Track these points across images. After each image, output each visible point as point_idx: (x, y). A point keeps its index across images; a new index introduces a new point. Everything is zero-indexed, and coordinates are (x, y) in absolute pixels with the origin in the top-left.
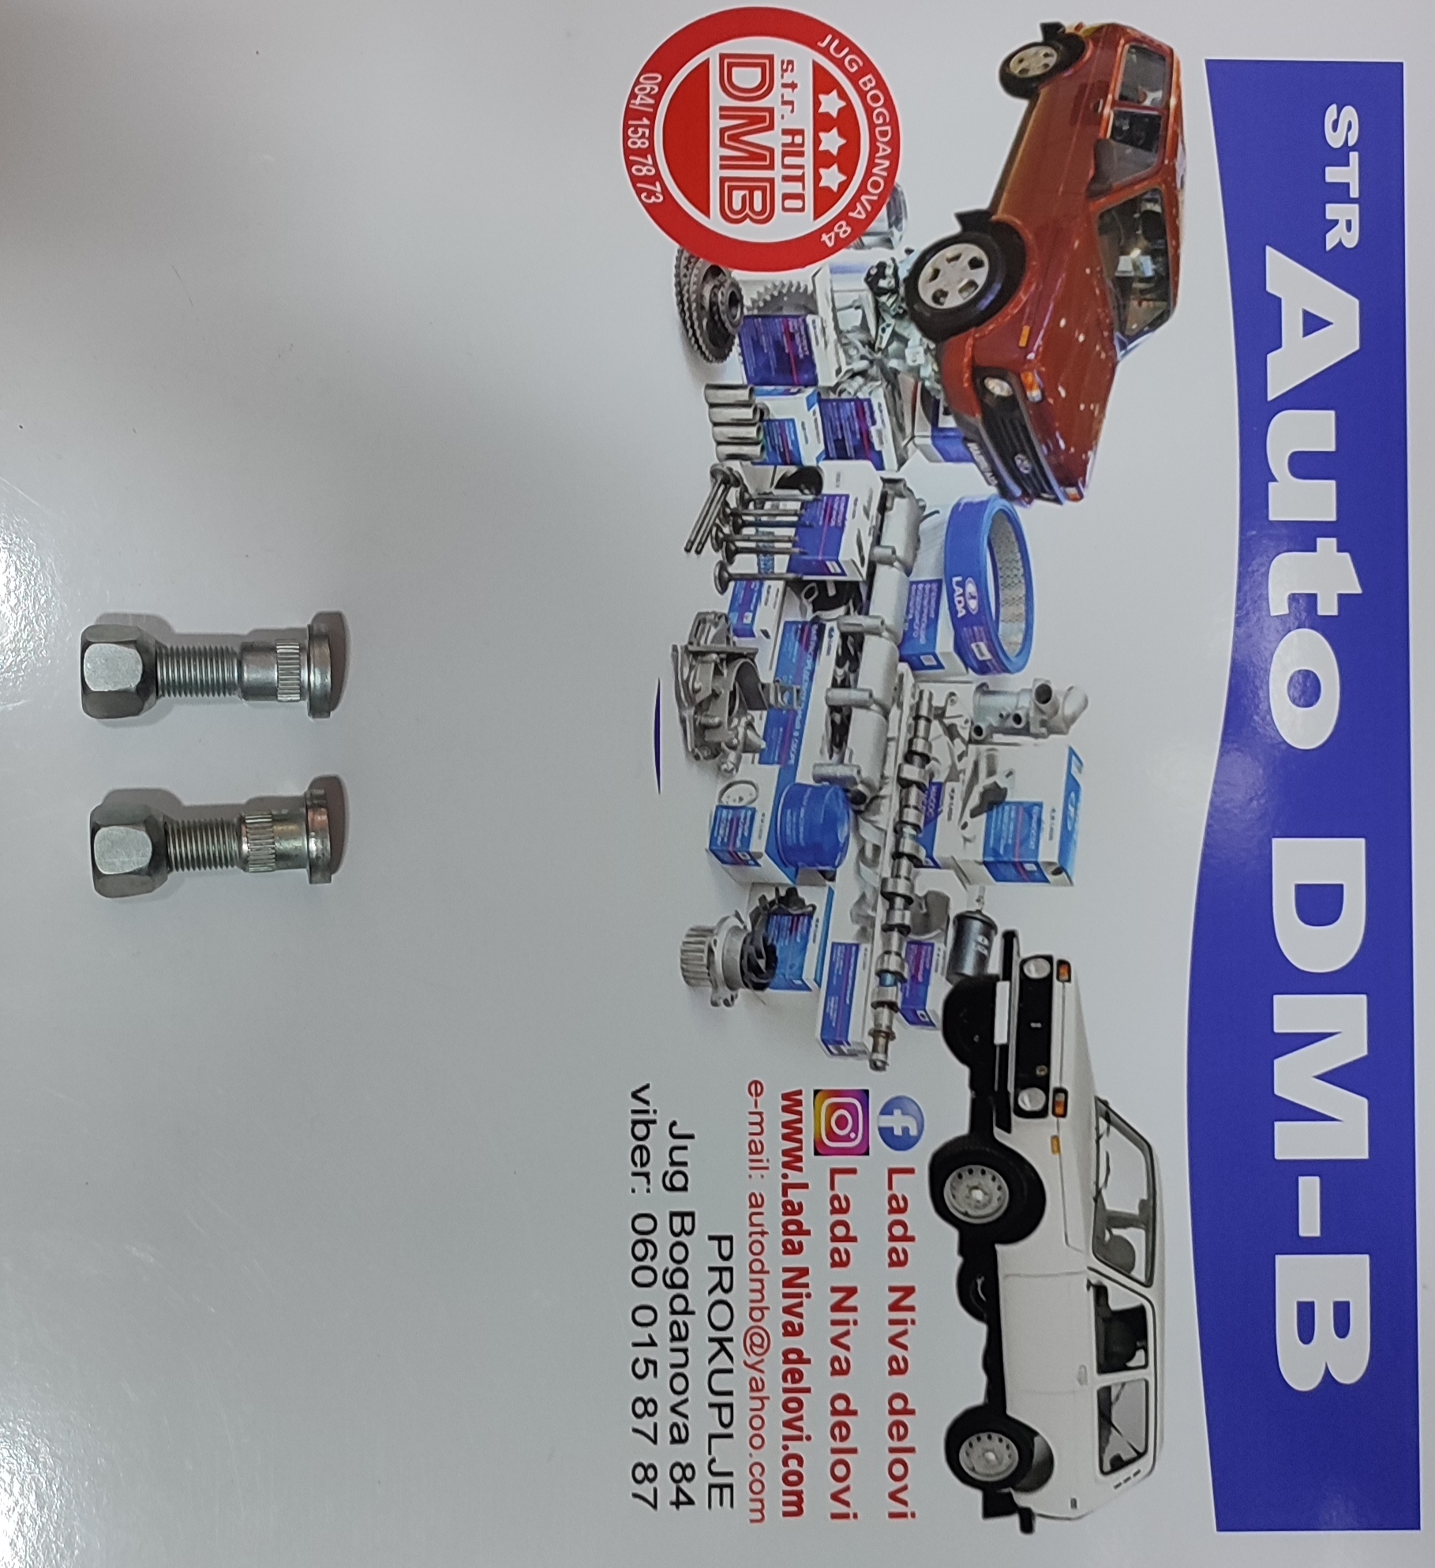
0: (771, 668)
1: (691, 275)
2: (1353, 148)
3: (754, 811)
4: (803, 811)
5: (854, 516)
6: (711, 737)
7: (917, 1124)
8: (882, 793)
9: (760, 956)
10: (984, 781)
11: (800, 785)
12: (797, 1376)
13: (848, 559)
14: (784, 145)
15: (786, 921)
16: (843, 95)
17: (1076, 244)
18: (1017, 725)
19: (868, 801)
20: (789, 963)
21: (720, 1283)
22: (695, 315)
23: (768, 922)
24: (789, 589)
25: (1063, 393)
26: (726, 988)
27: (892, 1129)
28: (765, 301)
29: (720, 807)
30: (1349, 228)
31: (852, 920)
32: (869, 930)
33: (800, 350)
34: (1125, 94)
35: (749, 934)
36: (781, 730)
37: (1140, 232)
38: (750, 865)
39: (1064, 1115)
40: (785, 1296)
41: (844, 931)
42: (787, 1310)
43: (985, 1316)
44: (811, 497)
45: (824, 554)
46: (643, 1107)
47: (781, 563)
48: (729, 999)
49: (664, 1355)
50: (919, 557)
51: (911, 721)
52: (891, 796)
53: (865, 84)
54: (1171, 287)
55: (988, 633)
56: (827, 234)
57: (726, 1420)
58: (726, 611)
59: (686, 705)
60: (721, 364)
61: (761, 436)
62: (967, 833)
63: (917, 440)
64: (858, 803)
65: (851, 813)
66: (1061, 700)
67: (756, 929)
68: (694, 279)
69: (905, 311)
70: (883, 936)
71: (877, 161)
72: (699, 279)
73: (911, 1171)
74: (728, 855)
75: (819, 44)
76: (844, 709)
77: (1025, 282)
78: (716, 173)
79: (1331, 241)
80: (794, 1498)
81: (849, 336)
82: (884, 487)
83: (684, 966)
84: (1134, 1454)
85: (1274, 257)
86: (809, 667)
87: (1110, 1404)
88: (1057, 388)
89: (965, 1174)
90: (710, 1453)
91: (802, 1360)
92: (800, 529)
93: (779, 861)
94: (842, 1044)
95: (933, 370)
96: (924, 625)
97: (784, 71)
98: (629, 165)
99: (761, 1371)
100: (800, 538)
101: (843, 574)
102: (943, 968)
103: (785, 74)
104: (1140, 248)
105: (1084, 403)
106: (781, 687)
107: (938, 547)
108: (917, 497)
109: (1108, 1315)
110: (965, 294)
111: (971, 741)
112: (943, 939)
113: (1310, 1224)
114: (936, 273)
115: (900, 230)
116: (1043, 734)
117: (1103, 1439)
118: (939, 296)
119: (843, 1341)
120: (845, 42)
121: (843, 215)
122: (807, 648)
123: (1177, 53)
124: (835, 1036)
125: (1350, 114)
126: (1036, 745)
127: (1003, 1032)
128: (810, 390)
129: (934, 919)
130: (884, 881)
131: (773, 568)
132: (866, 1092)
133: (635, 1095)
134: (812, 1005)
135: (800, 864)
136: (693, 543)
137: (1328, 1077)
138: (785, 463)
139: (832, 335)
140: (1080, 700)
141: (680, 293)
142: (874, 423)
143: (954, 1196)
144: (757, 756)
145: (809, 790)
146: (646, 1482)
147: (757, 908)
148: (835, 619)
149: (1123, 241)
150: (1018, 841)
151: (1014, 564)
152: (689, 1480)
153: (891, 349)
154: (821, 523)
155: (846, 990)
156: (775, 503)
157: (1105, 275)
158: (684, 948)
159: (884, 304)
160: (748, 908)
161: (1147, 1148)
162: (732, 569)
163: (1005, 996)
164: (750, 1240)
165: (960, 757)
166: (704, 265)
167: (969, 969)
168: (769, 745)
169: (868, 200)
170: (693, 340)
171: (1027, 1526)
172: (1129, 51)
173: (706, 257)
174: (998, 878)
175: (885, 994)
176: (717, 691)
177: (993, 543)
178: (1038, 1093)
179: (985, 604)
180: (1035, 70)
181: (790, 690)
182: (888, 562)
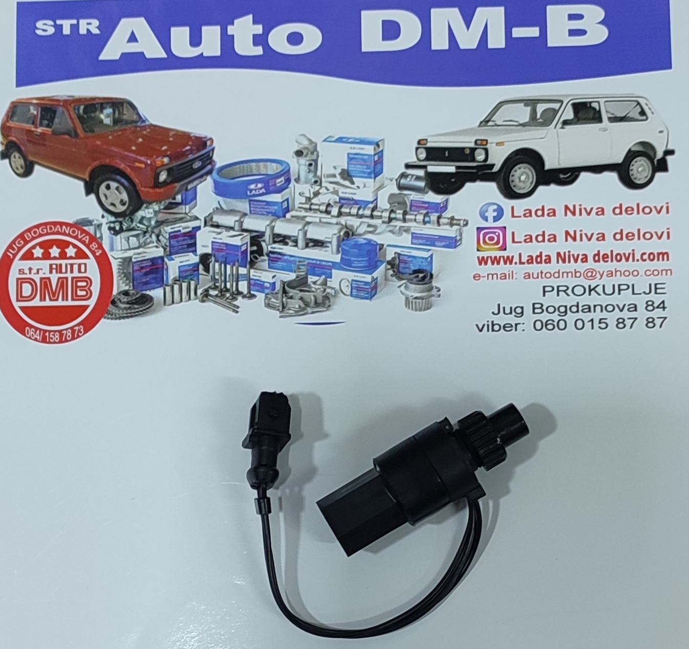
0: (289, 274)
1: (116, 313)
2: (55, 22)
3: (353, 280)
4: (352, 259)
5: (221, 239)
6: (320, 300)
7: (491, 205)
8: (344, 224)
9: (418, 276)
10: (338, 179)
11: (341, 260)
12: (605, 257)
13: (240, 241)
14: (57, 272)
15: (402, 265)
16: (34, 247)
17: (98, 143)
18: (313, 165)
19: (348, 230)
20: (420, 264)
21: (565, 291)
22: (133, 311)
23: (403, 273)
24: (254, 267)
25: (165, 148)
26: (433, 291)
27: (494, 217)
28: (127, 280)
29: (351, 295)
31: (401, 236)
32: (405, 228)
33: (148, 264)
34: (31, 122)
35: (408, 281)
36: (316, 269)
37: (93, 115)
38: (377, 281)
39: (487, 141)
40: (569, 262)
41: (405, 239)
42: (576, 261)
43: (577, 173)
44: (213, 259)
45: (238, 251)
46: (486, 327)
47: (242, 271)
48: (436, 290)
49: (597, 315)
50: (238, 209)
51: (312, 212)
52: (346, 220)
53: (29, 237)
54: (117, 101)
55: (272, 179)
56: (95, 253)
57: (626, 287)
58: (263, 295)
59: (306, 311)
60: (155, 299)
61: (186, 280)
62: (361, 186)
63: (187, 211)
64: (349, 234)
65: (353, 237)
66: (301, 146)
67: (405, 278)
68: (117, 312)
69: (130, 218)
70: (408, 222)
71: (63, 231)
72: (117, 309)
73: (513, 208)
74: (373, 291)
75: (11, 258)
76: (307, 241)
77: (116, 165)
78: (70, 303)
79: (96, 31)
80: (661, 256)
81: (141, 242)
82: (208, 226)
83: (423, 310)
84: (638, 106)
85: (103, 57)
86: (289, 257)
87: (616, 117)
88: (163, 151)
89: (514, 184)
90: (640, 294)
91: (598, 254)
92: (227, 262)
93: (374, 269)
94: (456, 239)
95: (156, 204)
96: (269, 207)
97: (24, 273)
98: (66, 341)
99: (604, 272)
100: (231, 262)
101: (247, 243)
102: (422, 195)
103: (25, 272)
104: (100, 115)
105: (169, 138)
106: (298, 269)
107: (234, 201)
108: (212, 211)
109: (576, 120)
110: (122, 191)
111: (321, 185)
112: (409, 196)
113: (534, 32)
114: (113, 204)
116: (317, 153)
117: (631, 119)
118: (122, 203)
119: (589, 236)
120: (10, 246)
121: (88, 246)
122: (280, 259)
123: (14, 99)
124: (452, 243)
125: (39, 24)
126: (322, 156)
127: (450, 168)
128: (166, 259)
129: (400, 200)
130: (384, 222)
131: (244, 275)
132: (478, 228)
133: (481, 331)
134: (439, 253)
135: (376, 260)
136: (234, 310)
137: (468, 26)
138: (198, 270)
139: (141, 250)
140: (302, 137)
141: (124, 318)
142: (180, 231)
143: (524, 188)
144: (328, 279)
145: (343, 256)
146: (655, 322)
147: (396, 278)
148: (267, 246)
149: (97, 122)
150: (364, 164)
151: (241, 168)
152: (653, 303)
153: (146, 223)
154: (224, 254)
155: (432, 238)
156: (216, 274)
157: (112, 130)
158: (415, 310)
159: (127, 227)
160: (395, 282)
161: (501, 104)
162: (245, 292)
163: (434, 168)
164: (545, 279)
165: (328, 189)
166: (110, 308)
168: (323, 274)
169: (81, 235)
170: (144, 311)
171: (671, 152)
172: (13, 121)
173: (107, 307)
174: (381, 172)
175: (434, 221)
176: (300, 298)
177: (232, 177)
178: (477, 152)
179: (259, 180)
180: (22, 162)
181: (299, 265)
182: (241, 223)
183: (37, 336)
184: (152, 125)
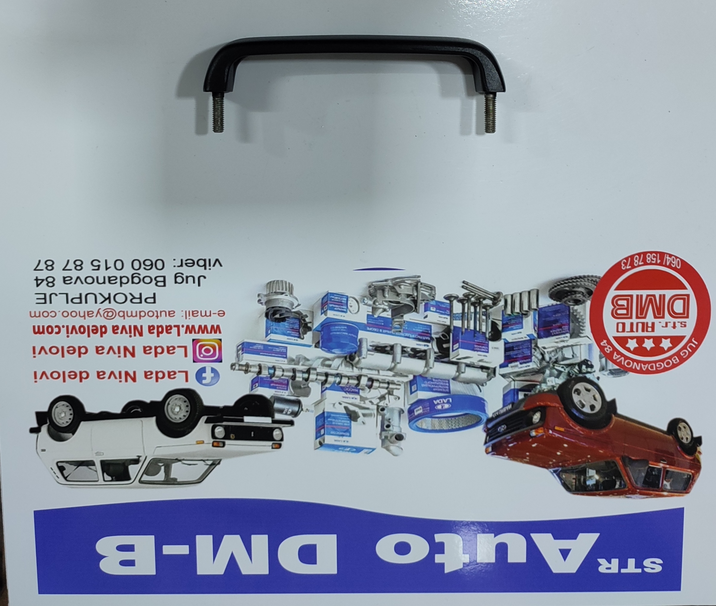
0: (410, 319)
1: (589, 282)
2: (643, 570)
3: (346, 312)
4: (346, 334)
5: (479, 355)
6: (379, 293)
7: (209, 384)
8: (355, 368)
9: (280, 315)
10: (360, 412)
11: (358, 332)
12: (95, 331)
13: (460, 353)
14: (647, 323)
15: (297, 326)
16: (670, 349)
17: (601, 451)
18: (385, 426)
19: (351, 362)
20: (277, 328)
21: (134, 298)
22: (570, 284)
23: (296, 318)
24: (446, 327)
25: (534, 445)
26: (266, 300)
27: (205, 372)
28: (576, 315)
29: (347, 298)
30: (607, 568)
31: (297, 356)
32: (293, 363)
33: (554, 331)
34: (669, 473)
35: (290, 310)
36: (383, 324)
37: (606, 479)
38: (321, 311)
39: (213, 446)
40: (130, 327)
41: (293, 352)
42: (124, 327)
43: (124, 412)
44: (487, 336)
45: (462, 343)
46: (212, 264)
47: (458, 323)
48: (261, 302)
49: (102, 273)
50: (461, 384)
51: (387, 381)
52: (353, 372)
53: (675, 359)
54: (582, 493)
55: (427, 414)
56: (606, 343)
57: (75, 301)
58: (436, 299)
59: (394, 282)
60: (548, 296)
61: (515, 314)
62: (337, 405)
63: (513, 383)
64: (350, 359)
65: (345, 355)
66: (397, 445)
67: (293, 313)
68: (587, 283)
69: (571, 377)
70: (291, 368)
71: (639, 364)
72: (587, 286)
73: (187, 380)
74: (326, 301)
75: (693, 338)
76: (392, 351)
77: (584, 429)
78: (635, 293)
79: (602, 561)
80: (41, 330)
81: (560, 352)
82: (492, 368)
83: (275, 282)
84: (66, 476)
86: (411, 336)
87: (87, 466)
88: (536, 443)
89: (186, 404)
90: (60, 294)
91: (102, 334)
92: (473, 332)
93: (324, 323)
94: (243, 350)
95: (544, 389)
96: (430, 386)
97: (681, 323)
98: (639, 254)
99: (96, 316)
100: (469, 332)
101: (453, 351)
102: (277, 394)
103: (680, 324)
104: (599, 479)
105: (530, 455)
106: (402, 324)
107: (465, 392)
108: (488, 383)
109: (126, 465)
110: (579, 403)
111: (378, 406)
112: (290, 394)
113: (168, 550)
114: (588, 390)
115: (608, 374)
116: (382, 437)
117: (72, 463)
118: (578, 392)
119: (111, 351)
120: (694, 350)
121: (615, 349)
122: (419, 335)
123: (687, 496)
124: (246, 348)
126: (377, 434)
127: (249, 420)
128: (536, 335)
129: (299, 391)
130: (315, 369)
131: (456, 320)
132: (221, 361)
133: (217, 260)
134: (259, 338)
135: (322, 333)
136: (467, 284)
137: (232, 558)
138: (503, 325)
139: (561, 345)
140: (396, 453)
141: (580, 277)
142: (521, 364)
143: (176, 399)
144: (371, 313)
145: (356, 337)
146: (46, 266)
147: (302, 314)
148: (433, 348)
149: (602, 471)
150: (334, 426)
151: (457, 424)
152: (47, 285)
153: (554, 371)
154: (476, 341)
155: (266, 353)
156: (485, 321)
157: (587, 464)
158: (283, 282)
159: (575, 367)
160: (302, 310)
161: (199, 481)
162: (455, 302)
163: (264, 421)
164: (154, 311)
165: (371, 402)
166: (593, 288)
167: (277, 405)
168: (375, 319)
169: (621, 361)
170: (559, 284)
171: (33, 430)
172: (688, 475)
173: (596, 288)
174: (318, 418)
175: (265, 370)
176: (399, 296)
177: (467, 415)
178: (222, 435)
179: (440, 412)
180: (680, 434)
181: (401, 328)
182: (458, 370)
183: (669, 260)
184: (547, 468)
